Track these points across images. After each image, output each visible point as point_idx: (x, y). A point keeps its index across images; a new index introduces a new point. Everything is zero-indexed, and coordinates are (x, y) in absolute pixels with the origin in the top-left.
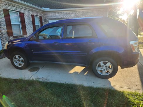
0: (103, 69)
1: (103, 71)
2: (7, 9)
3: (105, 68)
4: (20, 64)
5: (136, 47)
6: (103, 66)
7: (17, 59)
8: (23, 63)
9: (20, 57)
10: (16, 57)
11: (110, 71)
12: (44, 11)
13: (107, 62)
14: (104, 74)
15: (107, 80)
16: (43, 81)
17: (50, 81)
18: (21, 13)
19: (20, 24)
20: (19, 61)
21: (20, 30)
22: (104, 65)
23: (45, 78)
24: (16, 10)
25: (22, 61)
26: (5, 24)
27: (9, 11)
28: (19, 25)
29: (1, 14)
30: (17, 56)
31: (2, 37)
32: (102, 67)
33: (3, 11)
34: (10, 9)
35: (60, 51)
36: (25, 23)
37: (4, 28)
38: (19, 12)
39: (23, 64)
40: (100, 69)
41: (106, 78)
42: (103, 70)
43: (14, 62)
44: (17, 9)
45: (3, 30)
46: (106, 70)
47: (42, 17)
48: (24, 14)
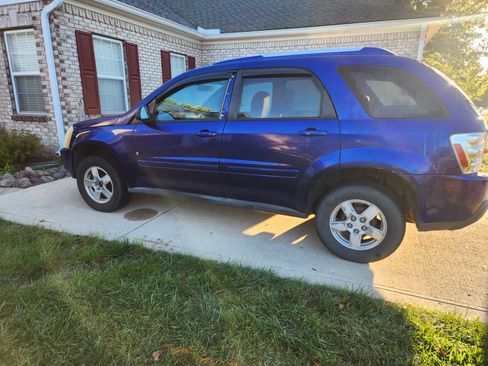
0: (354, 228)
1: (352, 235)
2: (87, 30)
3: (357, 225)
4: (103, 196)
5: (473, 156)
6: (353, 219)
7: (95, 180)
8: (111, 194)
9: (102, 174)
10: (90, 173)
11: (378, 235)
12: (203, 40)
13: (368, 203)
14: (355, 244)
15: (363, 266)
16: (156, 248)
17: (177, 250)
18: (129, 44)
19: (124, 78)
20: (100, 184)
21: (124, 97)
22: (355, 214)
23: (165, 241)
24: (115, 36)
25: (109, 186)
26: (79, 76)
27: (94, 36)
28: (122, 81)
29: (69, 45)
30: (94, 170)
31: (69, 115)
32: (349, 221)
33: (76, 36)
34: (95, 31)
35: (217, 160)
36: (139, 75)
37: (75, 87)
38: (123, 41)
39: (109, 195)
40: (341, 226)
41: (362, 258)
42: (351, 230)
43: (87, 188)
44: (116, 33)
45: (72, 95)
46: (362, 232)
47: (194, 59)
48: (139, 48)
